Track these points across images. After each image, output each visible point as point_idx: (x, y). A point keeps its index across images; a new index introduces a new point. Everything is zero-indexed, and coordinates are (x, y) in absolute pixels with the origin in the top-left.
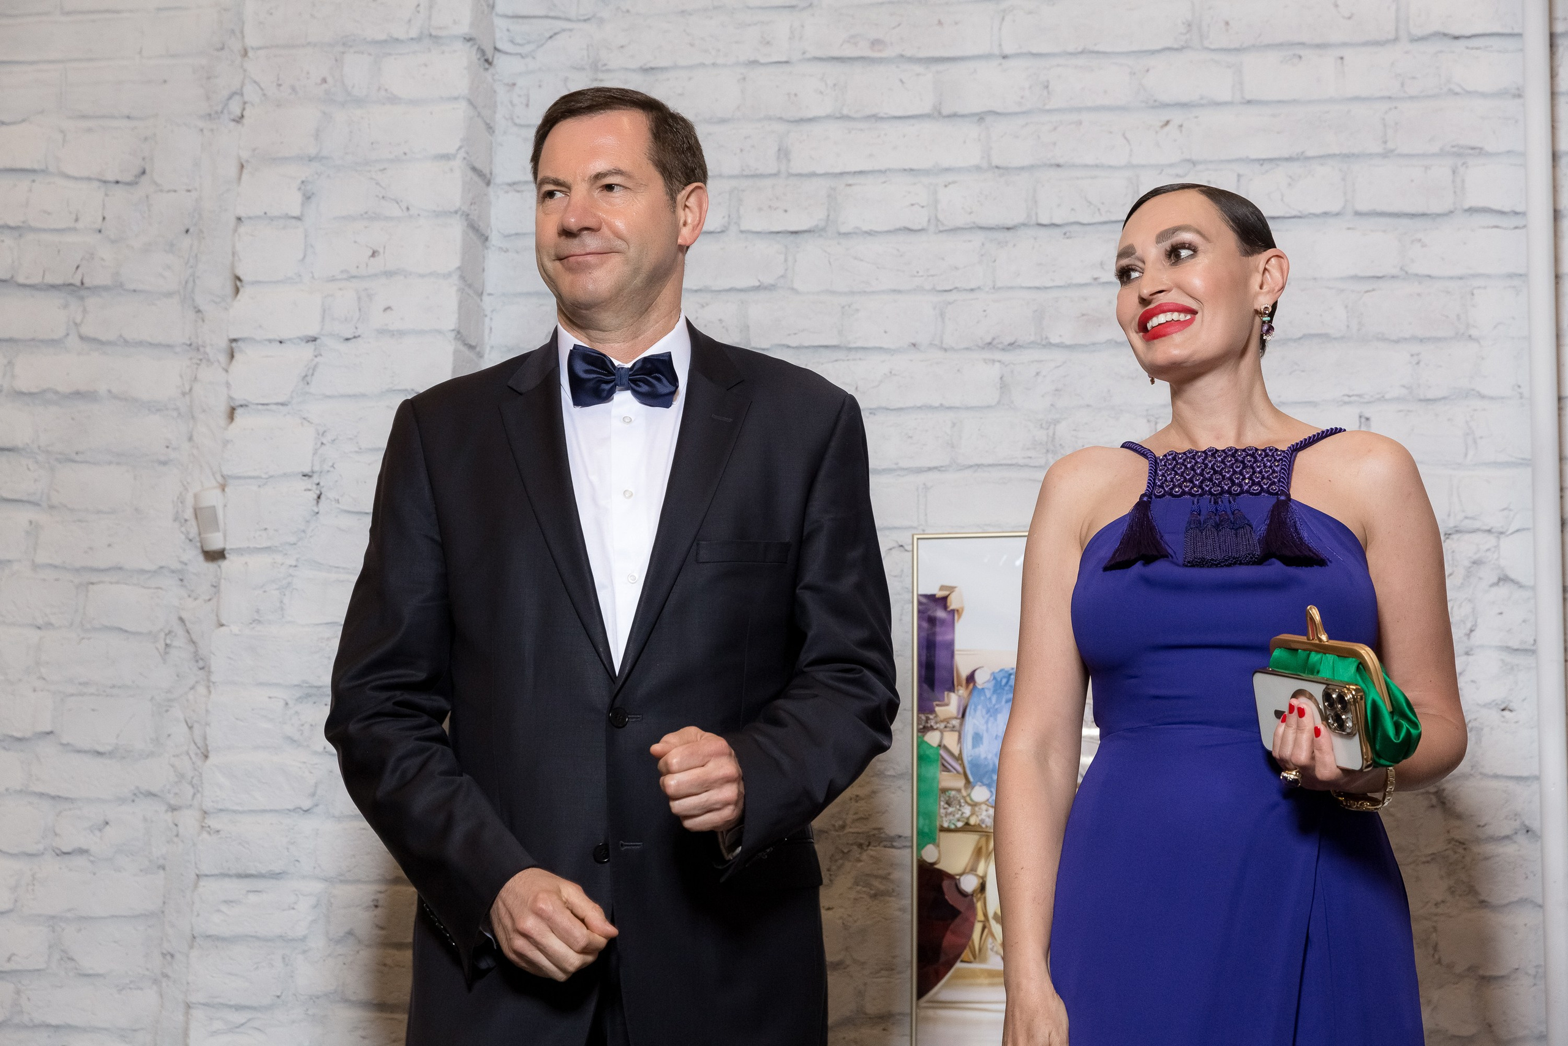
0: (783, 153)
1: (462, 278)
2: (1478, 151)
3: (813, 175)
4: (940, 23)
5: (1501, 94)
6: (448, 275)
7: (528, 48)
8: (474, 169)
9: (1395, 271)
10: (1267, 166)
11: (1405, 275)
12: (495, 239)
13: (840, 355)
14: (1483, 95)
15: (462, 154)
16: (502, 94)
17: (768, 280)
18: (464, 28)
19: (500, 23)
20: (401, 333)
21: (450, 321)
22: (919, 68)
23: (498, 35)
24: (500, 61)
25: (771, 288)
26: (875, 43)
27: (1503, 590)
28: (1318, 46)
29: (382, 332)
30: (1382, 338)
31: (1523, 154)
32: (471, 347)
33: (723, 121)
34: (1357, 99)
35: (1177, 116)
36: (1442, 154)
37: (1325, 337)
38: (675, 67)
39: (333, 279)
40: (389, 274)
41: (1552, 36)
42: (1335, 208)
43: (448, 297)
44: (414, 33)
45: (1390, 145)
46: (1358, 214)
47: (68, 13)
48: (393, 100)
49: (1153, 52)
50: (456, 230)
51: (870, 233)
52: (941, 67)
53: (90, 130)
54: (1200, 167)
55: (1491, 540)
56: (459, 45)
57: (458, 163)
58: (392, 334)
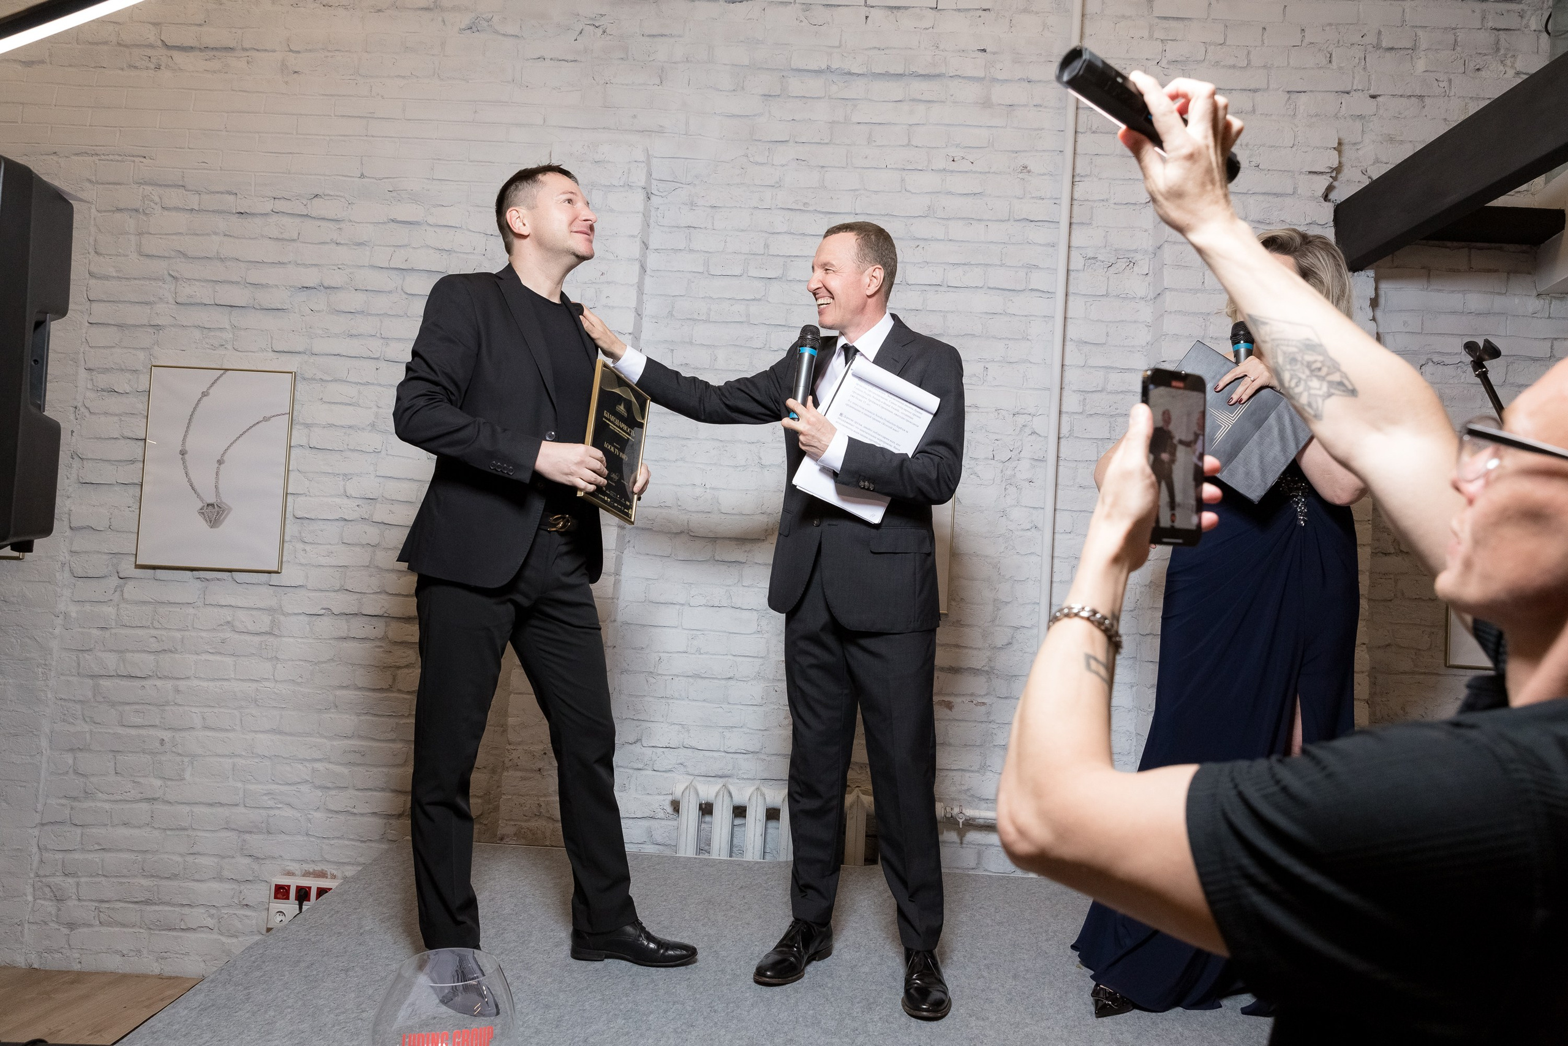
0: (766, 246)
1: (638, 287)
2: (1036, 267)
3: (778, 255)
4: (832, 198)
5: (1048, 245)
6: (632, 285)
7: (665, 194)
8: (643, 242)
9: (1001, 312)
10: (955, 266)
11: (1006, 314)
12: (648, 272)
13: (785, 329)
14: (1040, 245)
15: (640, 236)
16: (653, 213)
17: (758, 297)
18: (642, 183)
19: (654, 182)
20: (613, 307)
21: (633, 304)
22: (822, 216)
23: (653, 187)
24: (653, 198)
25: (759, 300)
26: (805, 204)
27: (1034, 437)
28: (978, 220)
29: (605, 306)
30: (994, 337)
31: (1056, 270)
32: (639, 315)
33: (742, 231)
34: (992, 242)
35: (922, 244)
36: (1022, 267)
37: (973, 335)
38: (724, 207)
39: (586, 283)
40: (608, 283)
41: (1070, 224)
42: (981, 286)
43: (633, 294)
44: (621, 183)
45: (1004, 262)
46: (989, 288)
47: (471, 161)
48: (612, 210)
49: (915, 217)
50: (636, 267)
51: (799, 281)
52: (831, 216)
53: (480, 212)
54: (929, 265)
55: (1030, 417)
56: (640, 190)
57: (638, 239)
58: (609, 307)
